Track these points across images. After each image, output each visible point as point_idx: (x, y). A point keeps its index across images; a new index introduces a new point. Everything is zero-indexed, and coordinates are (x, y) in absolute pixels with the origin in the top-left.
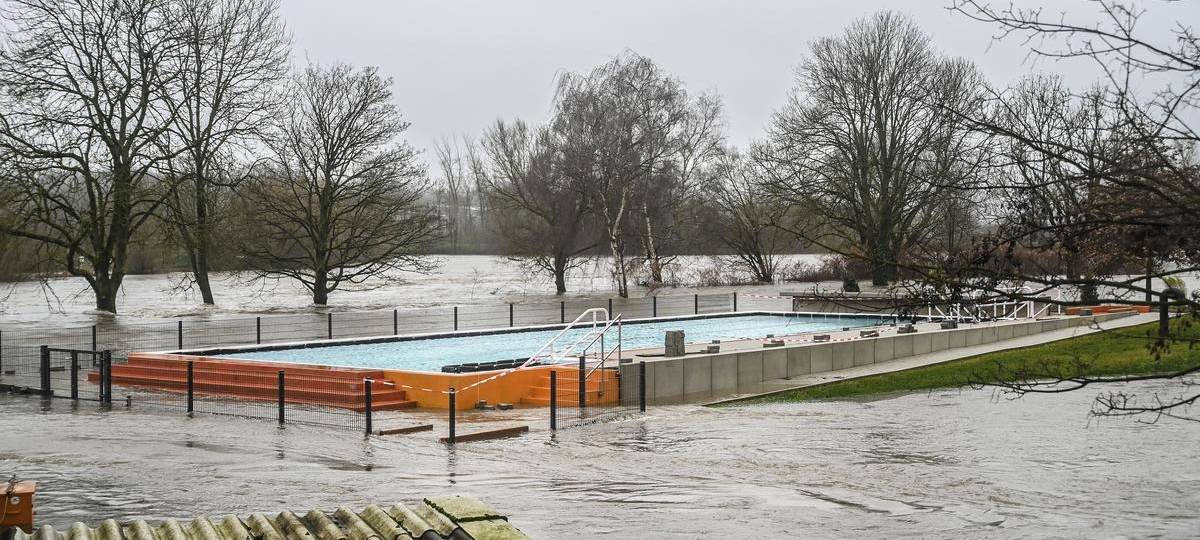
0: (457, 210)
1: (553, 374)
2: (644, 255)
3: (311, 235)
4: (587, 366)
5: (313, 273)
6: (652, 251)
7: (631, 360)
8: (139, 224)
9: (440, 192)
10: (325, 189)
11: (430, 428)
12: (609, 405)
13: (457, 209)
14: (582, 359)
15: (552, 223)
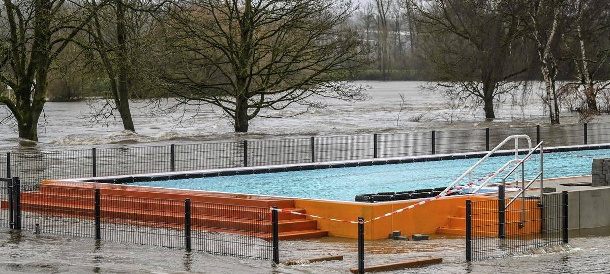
0: (386, 36)
1: (469, 203)
2: (578, 80)
3: (232, 61)
4: (506, 195)
5: (234, 100)
6: (587, 75)
7: (553, 190)
8: (59, 50)
9: (369, 18)
10: (246, 14)
11: (340, 258)
12: (530, 236)
13: (387, 34)
14: (501, 188)
15: (480, 47)
